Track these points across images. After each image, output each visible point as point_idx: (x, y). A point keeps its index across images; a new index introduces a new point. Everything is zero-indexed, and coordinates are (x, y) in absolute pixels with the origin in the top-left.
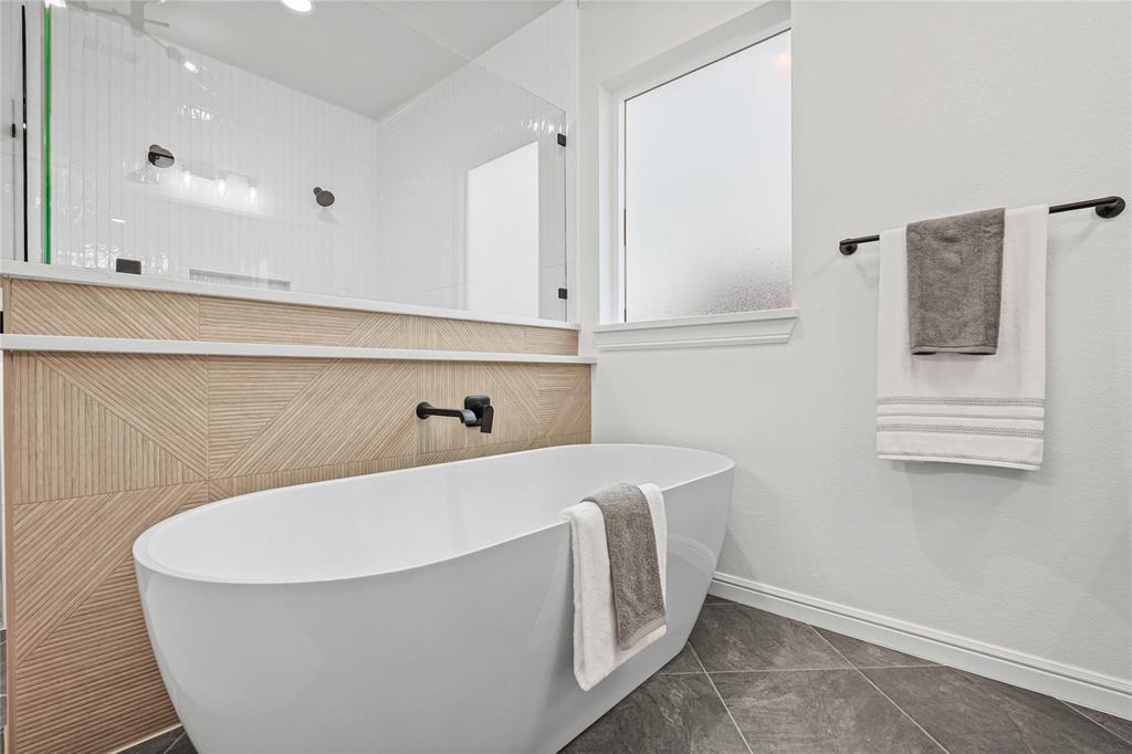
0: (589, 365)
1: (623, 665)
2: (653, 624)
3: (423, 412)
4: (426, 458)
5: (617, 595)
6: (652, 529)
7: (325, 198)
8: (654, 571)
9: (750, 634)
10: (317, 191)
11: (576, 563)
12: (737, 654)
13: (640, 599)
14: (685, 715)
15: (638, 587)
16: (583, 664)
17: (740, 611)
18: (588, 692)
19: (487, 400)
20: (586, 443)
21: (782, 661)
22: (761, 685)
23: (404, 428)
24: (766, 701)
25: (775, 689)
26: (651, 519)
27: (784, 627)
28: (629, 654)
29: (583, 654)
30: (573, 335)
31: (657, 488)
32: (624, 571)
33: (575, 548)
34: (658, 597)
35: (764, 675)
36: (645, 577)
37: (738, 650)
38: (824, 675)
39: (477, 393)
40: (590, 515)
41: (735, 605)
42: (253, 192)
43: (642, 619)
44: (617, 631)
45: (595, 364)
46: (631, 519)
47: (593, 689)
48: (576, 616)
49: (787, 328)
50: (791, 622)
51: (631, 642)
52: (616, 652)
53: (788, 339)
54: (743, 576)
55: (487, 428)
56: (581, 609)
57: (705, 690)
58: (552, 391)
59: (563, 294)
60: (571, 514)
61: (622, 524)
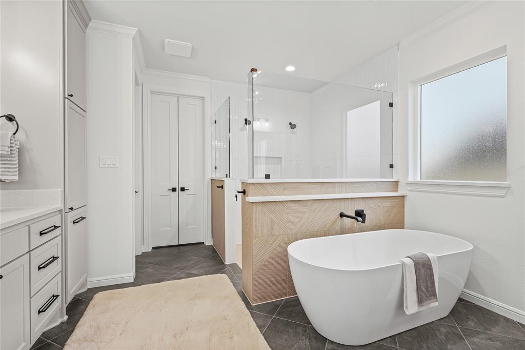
0: (404, 196)
1: (421, 311)
2: (432, 301)
3: (342, 215)
4: (343, 232)
5: (418, 289)
6: (432, 270)
7: (293, 126)
8: (433, 283)
9: (482, 318)
10: (290, 124)
11: (404, 276)
12: (474, 323)
13: (428, 291)
14: (446, 337)
15: (427, 287)
16: (407, 307)
17: (479, 309)
18: (408, 316)
19: (363, 211)
20: (402, 229)
21: (496, 331)
22: (482, 336)
23: (336, 221)
24: (484, 342)
25: (490, 339)
26: (431, 266)
27: (501, 319)
28: (423, 308)
29: (407, 303)
30: (397, 183)
31: (434, 255)
32: (421, 282)
33: (404, 272)
34: (435, 292)
35: (486, 333)
36: (429, 284)
37: (474, 322)
38: (517, 341)
39: (359, 208)
40: (409, 261)
41: (476, 305)
42: (267, 124)
43: (428, 298)
44: (419, 299)
45: (406, 196)
46: (424, 266)
47: (410, 315)
48: (405, 292)
49: (505, 191)
50: (505, 318)
51: (424, 304)
52: (418, 306)
53: (505, 196)
54: (480, 294)
55: (363, 222)
56: (406, 291)
57: (456, 331)
58: (387, 207)
59: (391, 166)
60: (402, 261)
61: (421, 266)
